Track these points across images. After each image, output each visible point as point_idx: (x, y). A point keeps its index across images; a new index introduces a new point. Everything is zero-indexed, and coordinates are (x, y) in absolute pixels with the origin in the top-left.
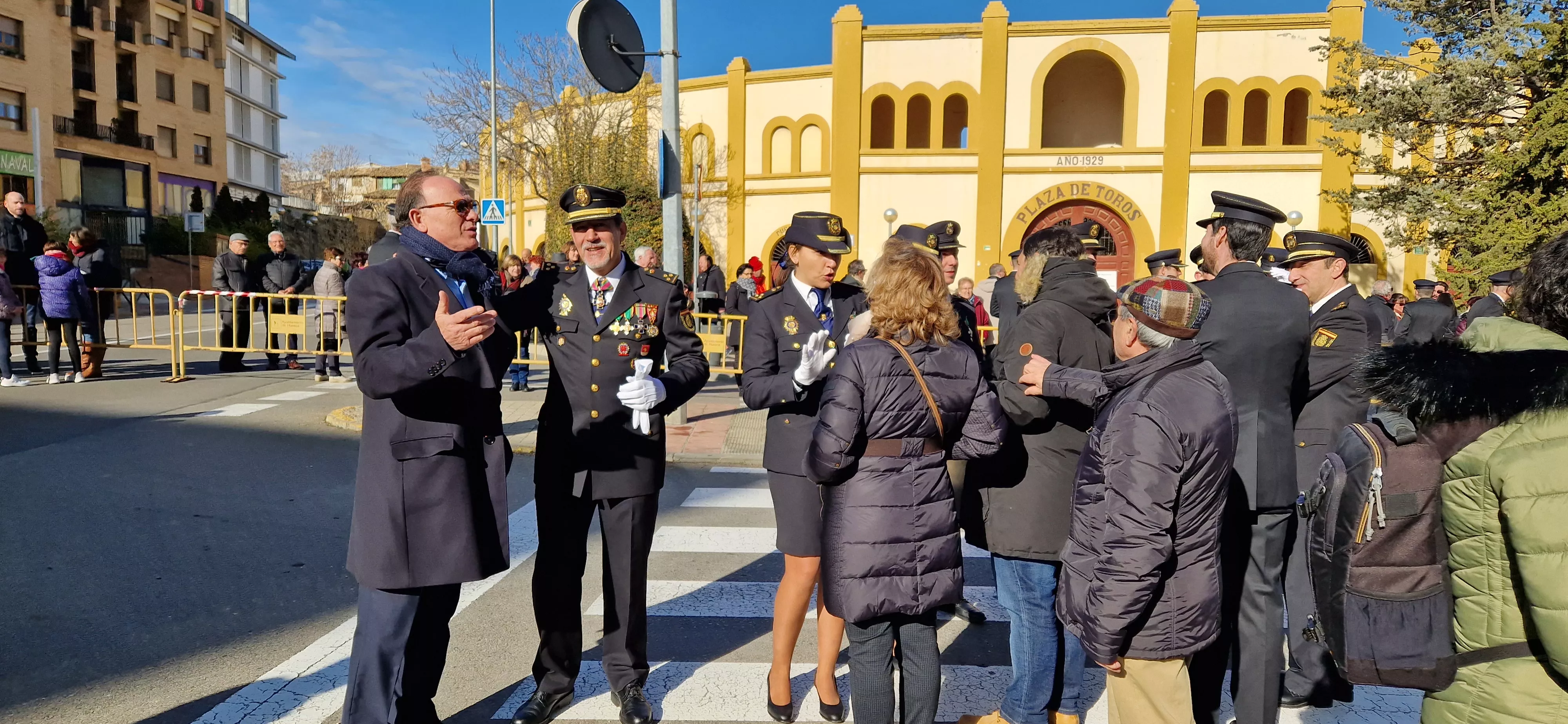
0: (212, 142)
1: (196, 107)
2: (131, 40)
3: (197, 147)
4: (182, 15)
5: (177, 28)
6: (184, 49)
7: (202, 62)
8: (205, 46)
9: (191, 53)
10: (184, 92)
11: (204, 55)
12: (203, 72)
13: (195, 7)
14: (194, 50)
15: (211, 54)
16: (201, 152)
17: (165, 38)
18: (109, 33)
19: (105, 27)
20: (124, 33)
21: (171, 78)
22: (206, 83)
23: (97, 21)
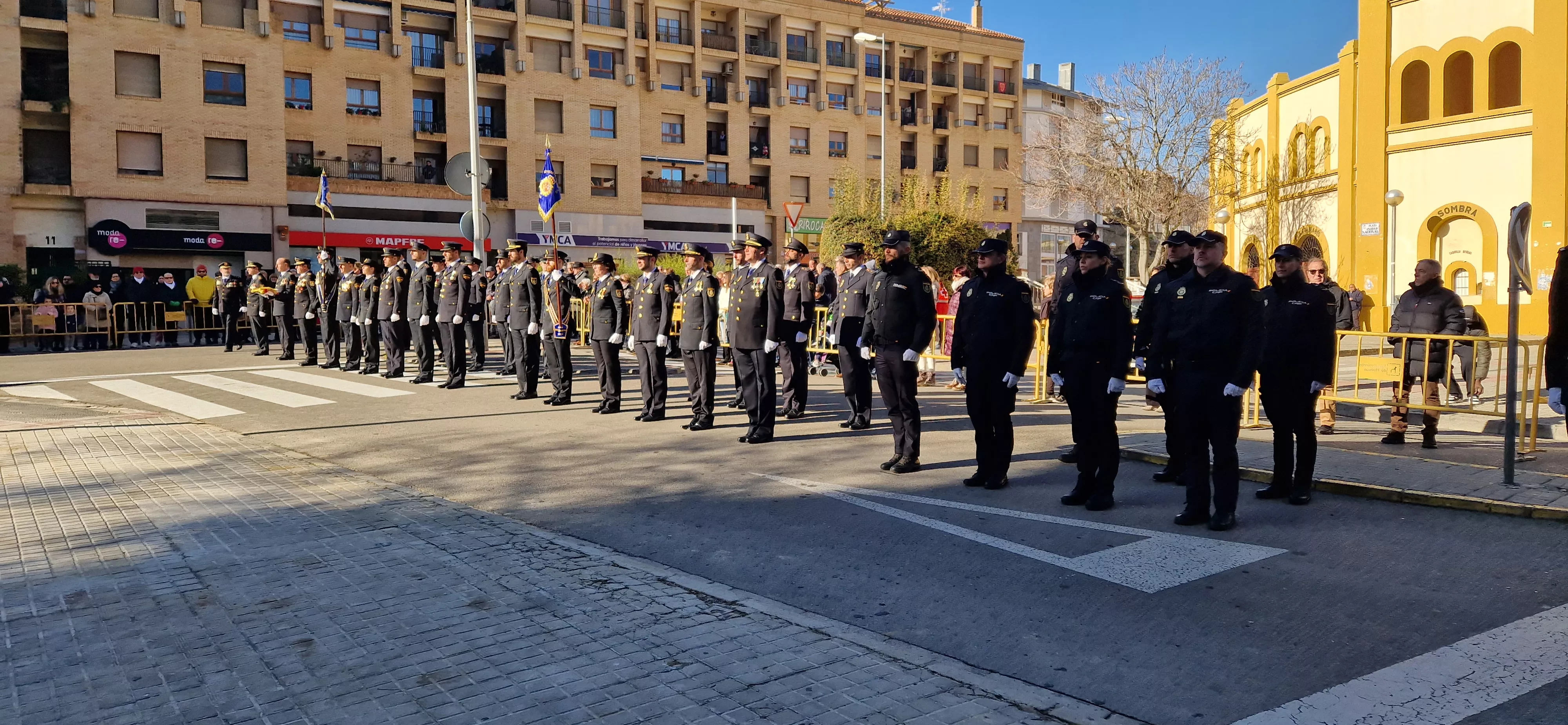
0: (1009, 192)
1: (996, 167)
2: (945, 127)
3: (997, 198)
4: (986, 99)
5: (981, 111)
6: (986, 124)
7: (1003, 132)
8: (1007, 118)
9: (992, 126)
10: (986, 156)
11: (1006, 126)
12: (1005, 139)
13: (996, 90)
14: (995, 123)
15: (1010, 124)
16: (1001, 201)
17: (974, 119)
18: (928, 125)
19: (925, 122)
20: (940, 121)
21: (976, 148)
22: (1005, 147)
23: (919, 118)
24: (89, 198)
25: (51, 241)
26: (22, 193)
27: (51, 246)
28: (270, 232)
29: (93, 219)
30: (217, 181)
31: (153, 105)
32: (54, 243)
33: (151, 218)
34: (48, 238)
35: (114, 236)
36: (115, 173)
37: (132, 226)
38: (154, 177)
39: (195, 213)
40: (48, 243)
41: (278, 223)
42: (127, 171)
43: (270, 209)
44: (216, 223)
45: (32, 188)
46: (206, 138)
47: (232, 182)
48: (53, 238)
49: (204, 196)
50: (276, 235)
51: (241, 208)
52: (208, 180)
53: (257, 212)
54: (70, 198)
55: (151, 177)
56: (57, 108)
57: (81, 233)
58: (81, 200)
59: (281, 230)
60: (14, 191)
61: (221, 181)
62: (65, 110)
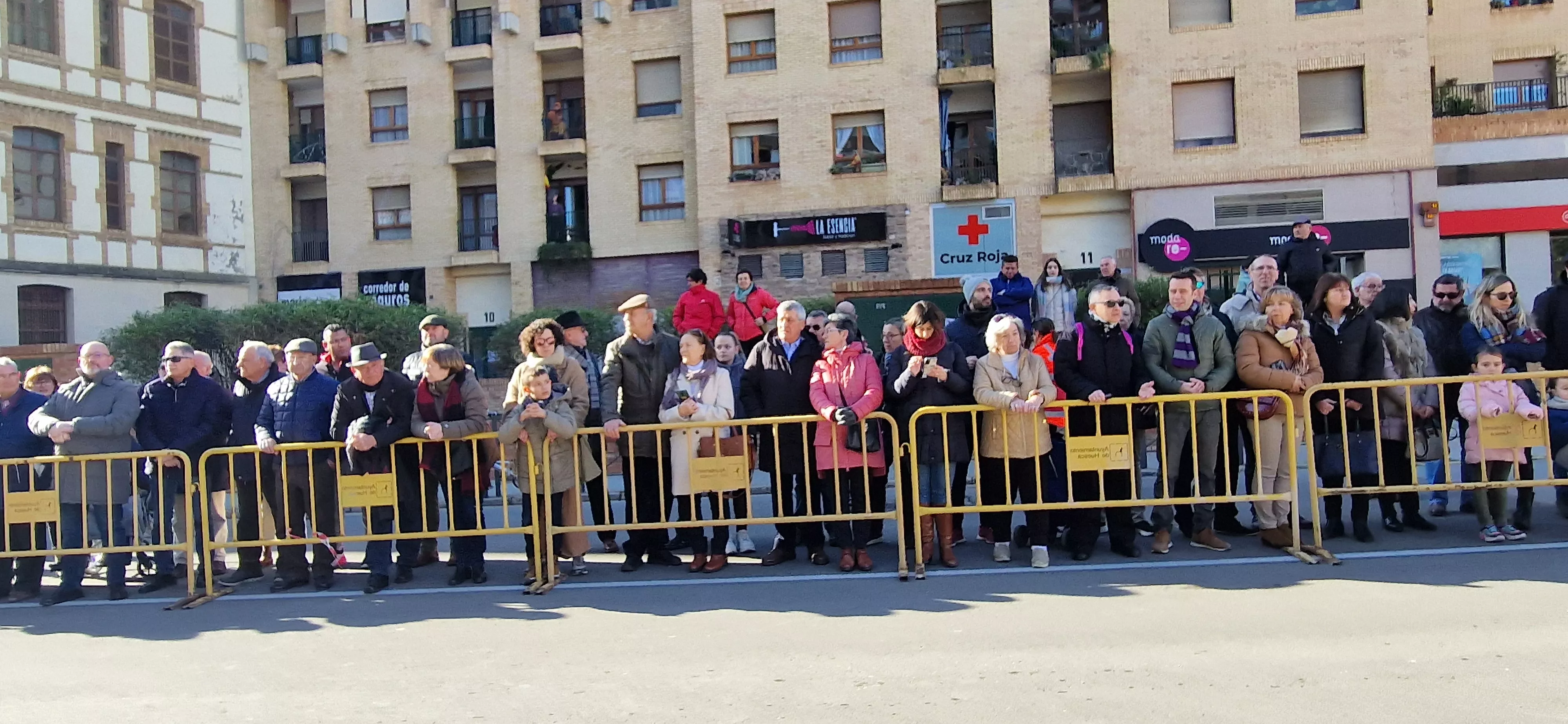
24: (1138, 189)
25: (1087, 258)
26: (1055, 193)
27: (1087, 265)
28: (1405, 215)
29: (1143, 223)
30: (1318, 139)
31: (1223, 33)
32: (1091, 261)
33: (1222, 212)
34: (1083, 255)
35: (1172, 244)
36: (1172, 148)
37: (1197, 226)
38: (1225, 146)
39: (1285, 195)
40: (1084, 262)
41: (1419, 198)
42: (1184, 143)
43: (1405, 176)
44: (1318, 208)
45: (1067, 184)
46: (1300, 73)
47: (1342, 137)
48: (1090, 254)
49: (1300, 167)
50: (1417, 220)
51: (1358, 179)
52: (1305, 140)
53: (1382, 182)
54: (1114, 193)
55: (1220, 147)
56: (1095, 63)
57: (1127, 243)
58: (1127, 194)
59: (1425, 210)
60: (1044, 191)
61: (1325, 139)
62: (1105, 66)
